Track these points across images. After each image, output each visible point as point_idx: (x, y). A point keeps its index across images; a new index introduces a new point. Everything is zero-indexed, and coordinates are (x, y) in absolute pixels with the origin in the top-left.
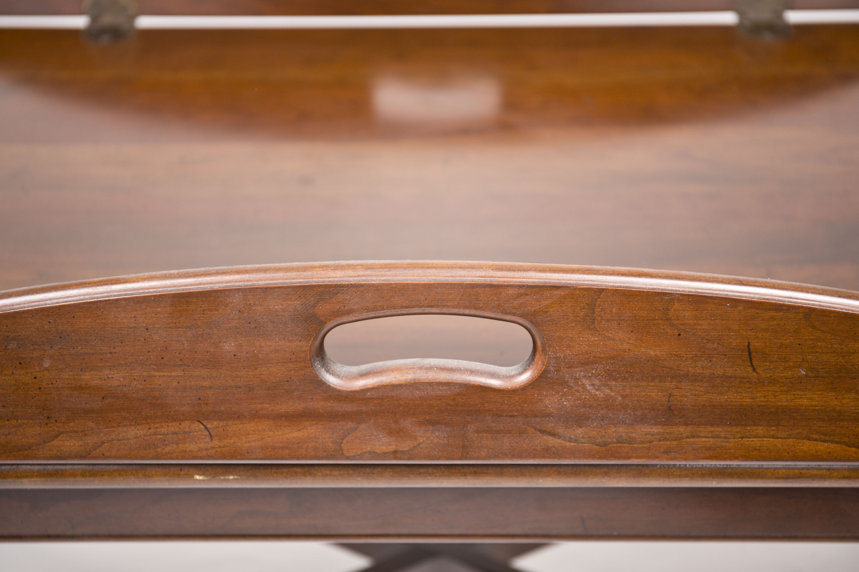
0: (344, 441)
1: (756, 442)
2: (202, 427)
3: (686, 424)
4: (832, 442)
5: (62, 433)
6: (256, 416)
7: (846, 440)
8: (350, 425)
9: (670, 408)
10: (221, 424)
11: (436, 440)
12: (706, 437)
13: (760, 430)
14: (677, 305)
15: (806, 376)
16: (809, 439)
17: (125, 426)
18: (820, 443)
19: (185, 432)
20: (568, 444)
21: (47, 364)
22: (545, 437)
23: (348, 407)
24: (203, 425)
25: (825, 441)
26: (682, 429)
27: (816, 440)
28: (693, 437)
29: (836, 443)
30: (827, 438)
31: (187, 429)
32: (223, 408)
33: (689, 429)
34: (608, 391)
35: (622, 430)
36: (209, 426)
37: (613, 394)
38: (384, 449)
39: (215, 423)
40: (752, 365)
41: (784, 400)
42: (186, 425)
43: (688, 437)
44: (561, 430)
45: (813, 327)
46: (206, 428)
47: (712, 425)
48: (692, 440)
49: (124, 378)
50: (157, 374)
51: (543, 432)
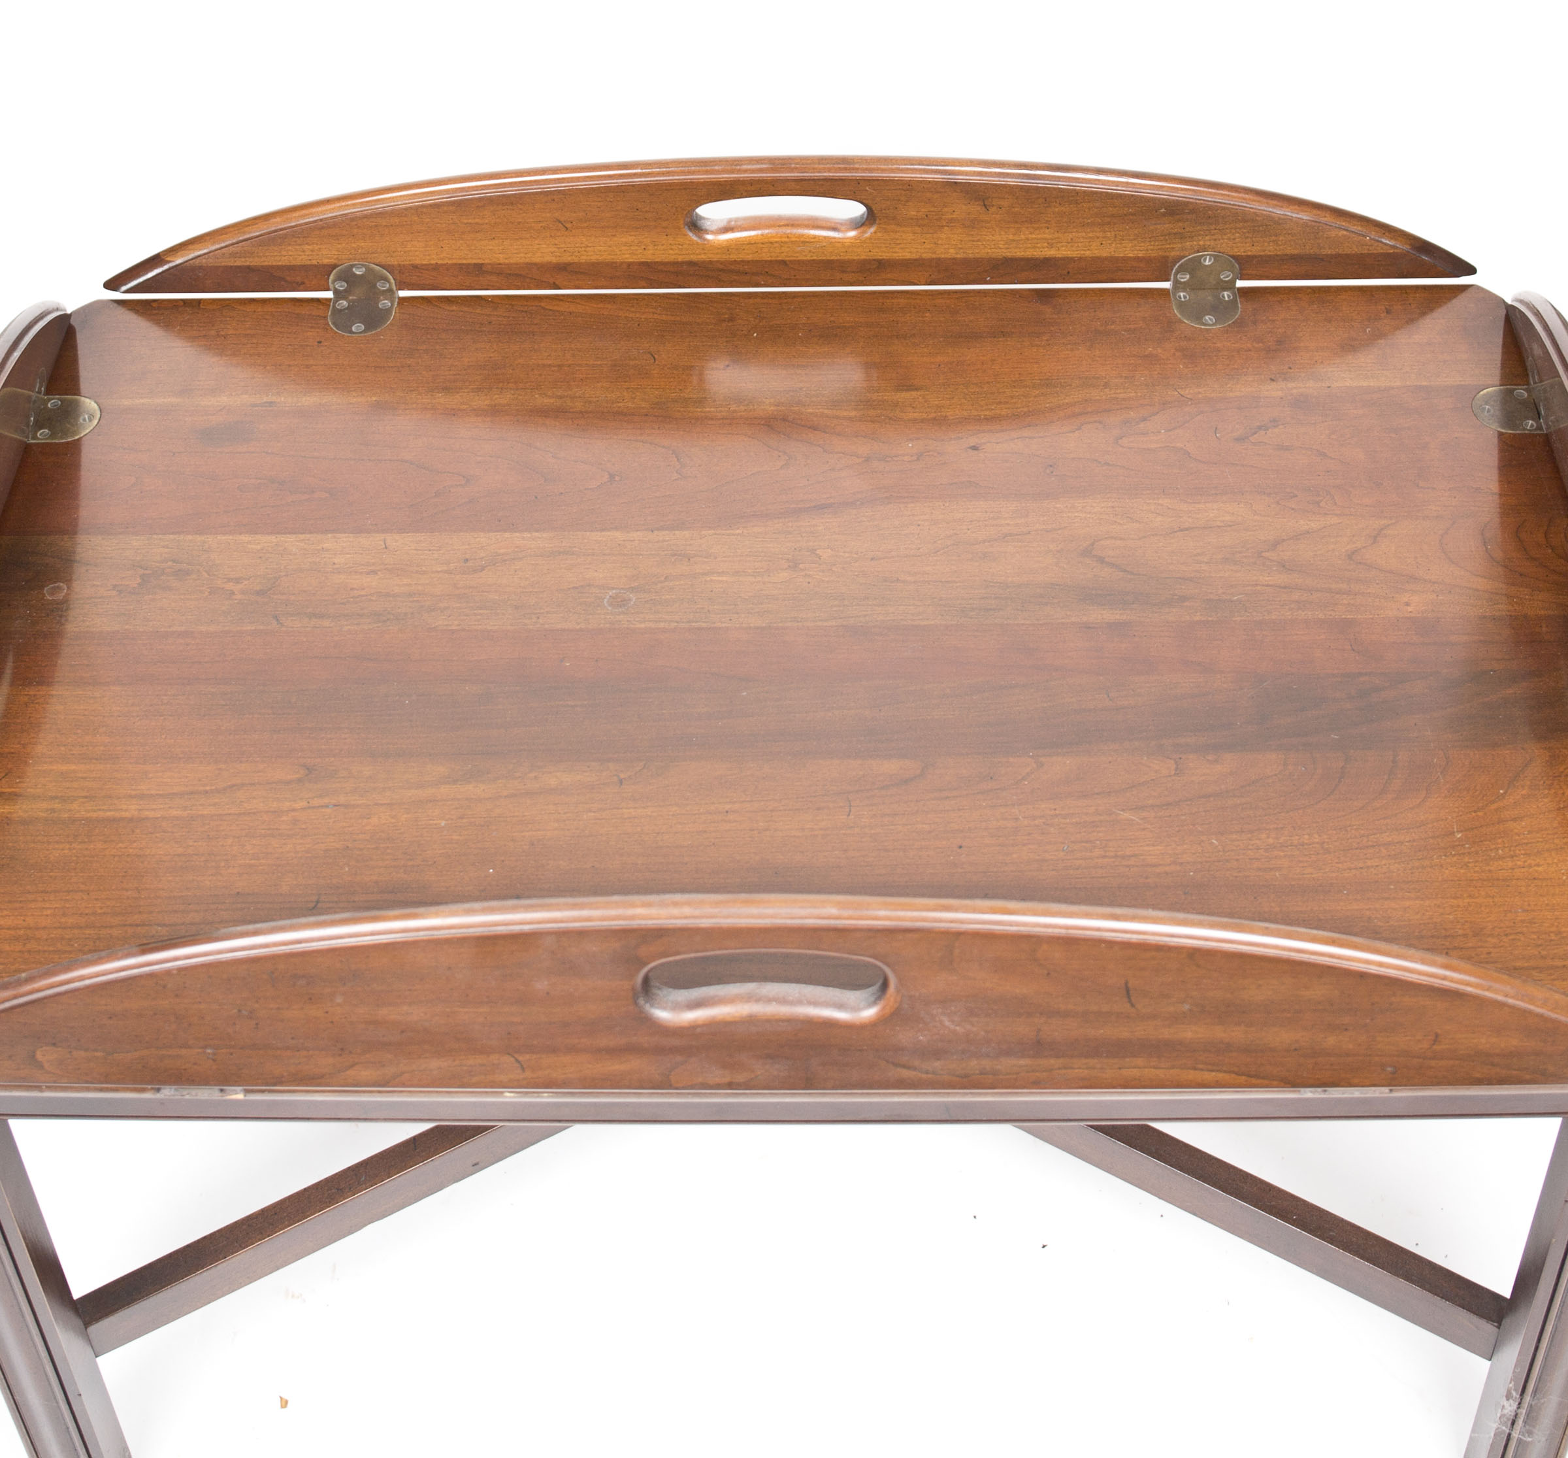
0: (672, 1073)
1: (1135, 1073)
2: (512, 1059)
3: (1057, 1057)
4: (1218, 1071)
5: (357, 1063)
6: (572, 1050)
7: (1236, 1069)
8: (679, 1058)
9: (1039, 1042)
10: (534, 1056)
11: (776, 1073)
12: (1080, 1068)
13: (1140, 1061)
14: (1045, 947)
15: (1190, 1010)
16: (1195, 1069)
17: (426, 1058)
18: (1206, 1073)
19: (493, 1064)
20: (924, 1076)
21: (339, 1000)
22: (899, 1070)
23: (675, 1042)
24: (514, 1057)
25: (1212, 1071)
26: (1052, 1061)
27: (1202, 1070)
28: (1065, 1068)
29: (1225, 1072)
30: (1215, 1068)
31: (495, 1062)
32: (535, 1042)
33: (1061, 1061)
34: (968, 1027)
35: (986, 1063)
36: (520, 1058)
37: (974, 1029)
38: (718, 1080)
39: (528, 1056)
40: (1130, 1001)
41: (1166, 1033)
42: (494, 1058)
43: (1059, 1069)
44: (917, 1063)
45: (1198, 966)
46: (517, 1060)
47: (1086, 1057)
48: (1063, 1071)
49: (426, 1014)
50: (461, 1010)
51: (896, 1065)
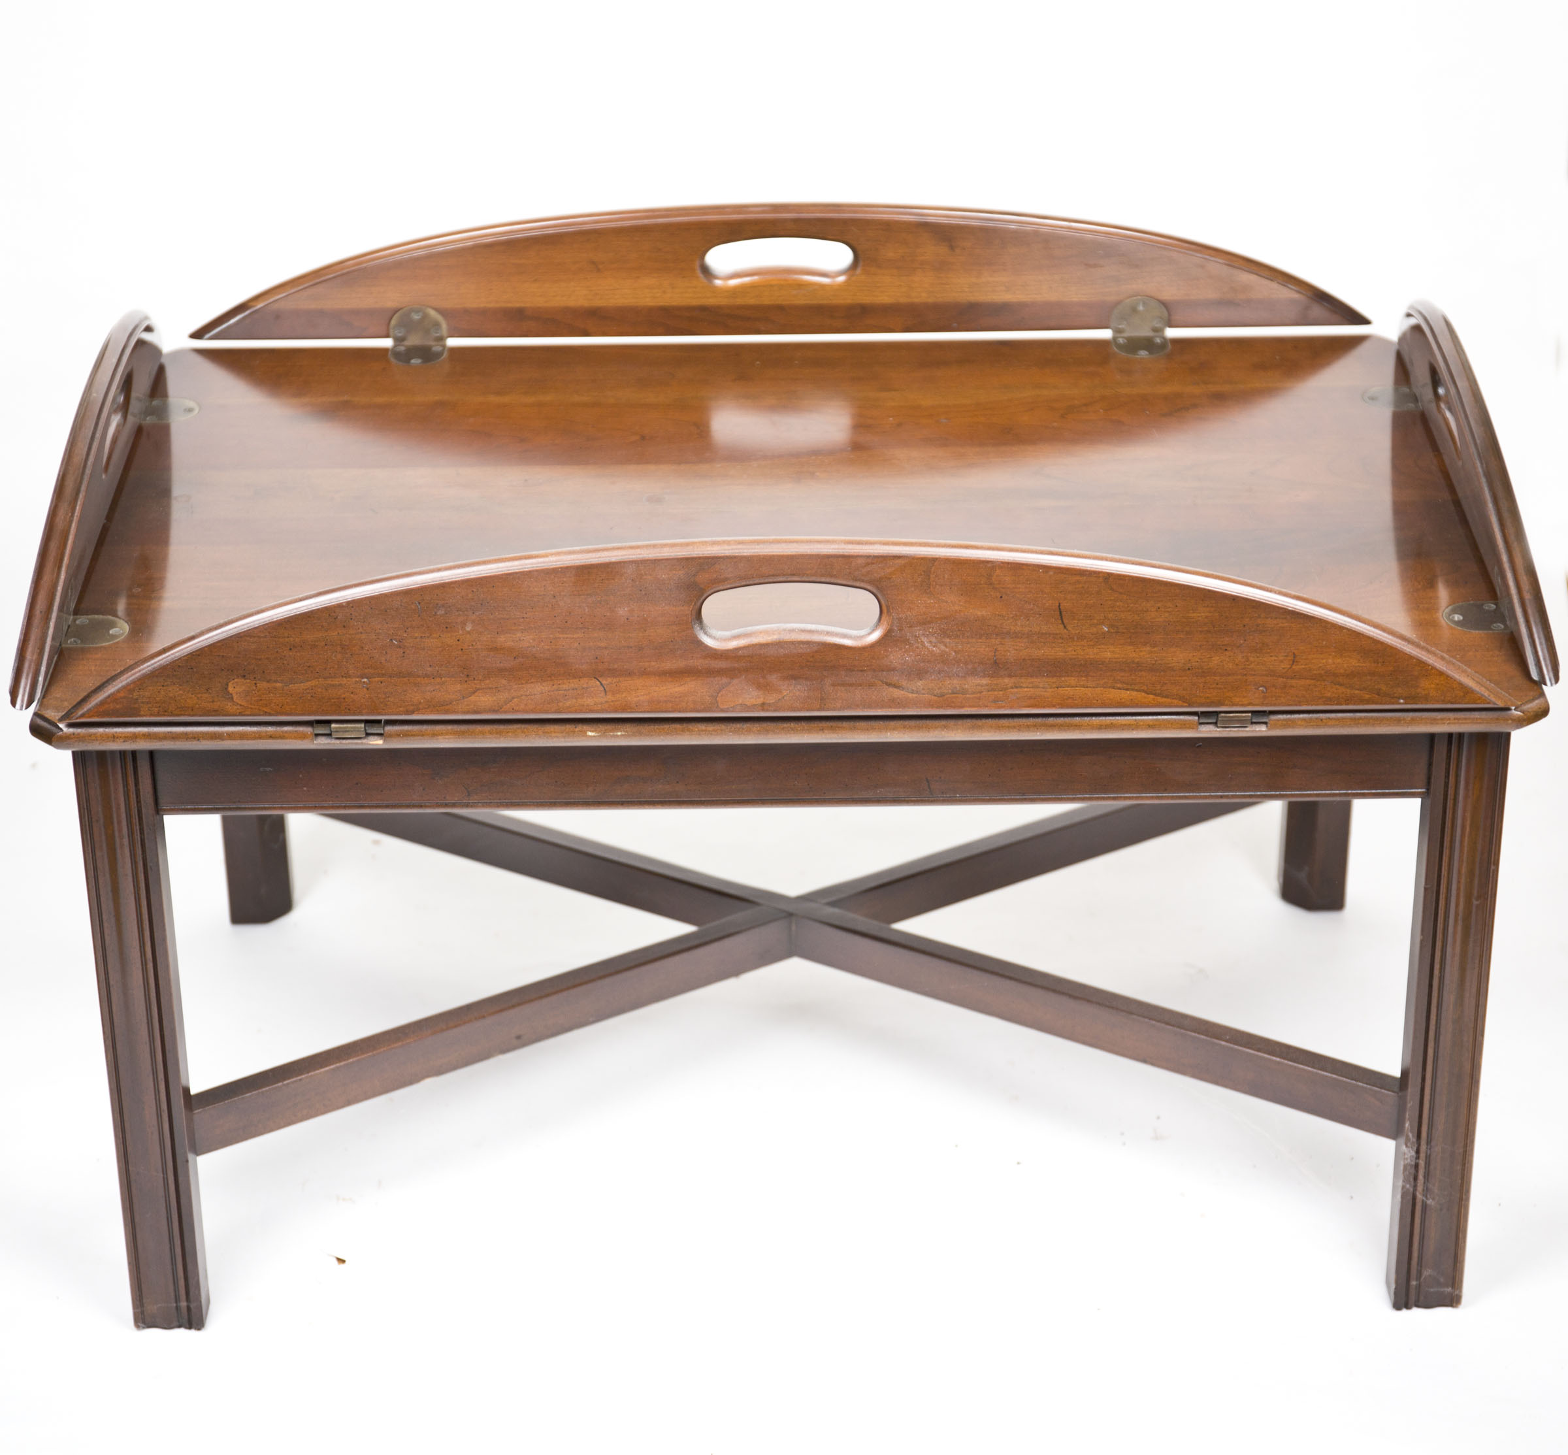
0: (719, 695)
1: (1069, 691)
2: (598, 683)
3: (1010, 676)
4: (1133, 690)
5: (479, 689)
6: (644, 673)
7: (1145, 688)
8: (725, 680)
9: (995, 662)
10: (615, 680)
11: (798, 693)
12: (1027, 687)
13: (1072, 681)
14: (998, 572)
15: (1108, 631)
16: (1114, 688)
17: (532, 682)
18: (1123, 692)
19: (583, 688)
20: (910, 695)
21: (469, 628)
22: (891, 689)
23: (722, 664)
24: (599, 681)
25: (1127, 690)
26: (1006, 680)
27: (1119, 689)
28: (1017, 687)
29: (1137, 691)
30: (1129, 687)
31: (585, 686)
32: (616, 666)
33: (1013, 680)
34: (943, 648)
35: (956, 682)
36: (604, 682)
37: (947, 650)
38: (753, 701)
39: (609, 680)
40: (1063, 623)
41: (1092, 653)
42: (584, 682)
43: (1012, 688)
44: (904, 683)
45: (1112, 589)
46: (601, 684)
47: (1032, 676)
48: (1015, 690)
49: (534, 640)
50: (561, 636)
51: (889, 684)
